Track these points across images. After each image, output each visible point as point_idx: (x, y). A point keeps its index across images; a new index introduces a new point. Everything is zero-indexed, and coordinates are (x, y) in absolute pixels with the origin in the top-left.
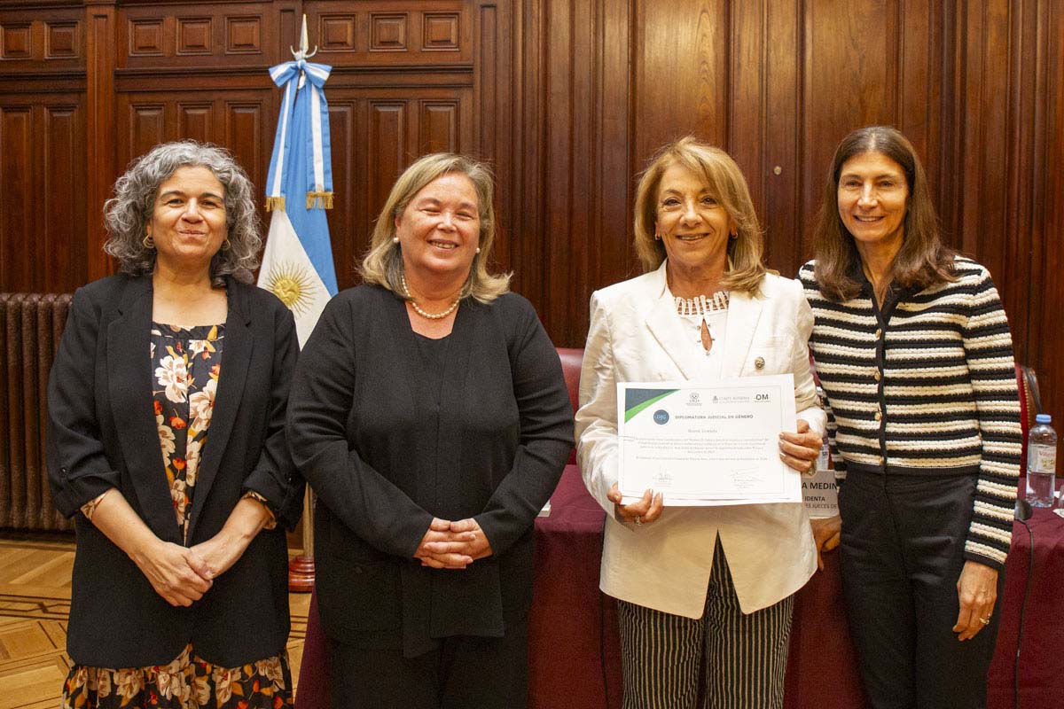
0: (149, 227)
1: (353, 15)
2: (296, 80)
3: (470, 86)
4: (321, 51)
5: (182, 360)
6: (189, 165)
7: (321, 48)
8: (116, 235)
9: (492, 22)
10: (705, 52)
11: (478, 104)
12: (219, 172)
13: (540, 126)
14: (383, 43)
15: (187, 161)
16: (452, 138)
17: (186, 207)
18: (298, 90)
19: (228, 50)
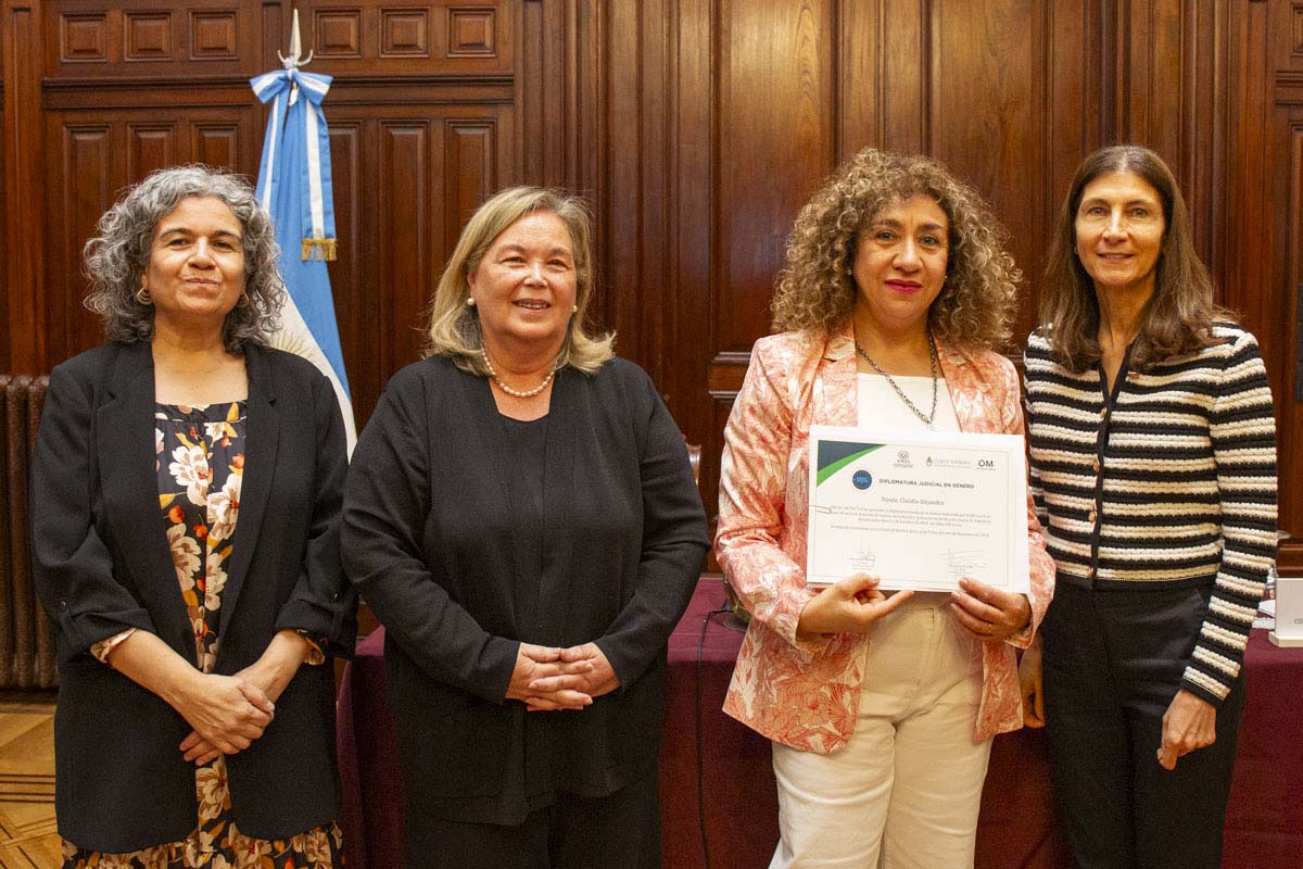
0: (144, 277)
1: (358, 11)
2: (286, 93)
3: (510, 102)
4: (316, 57)
5: (199, 450)
6: (197, 194)
7: (315, 53)
8: (104, 286)
9: (538, 18)
10: (806, 59)
11: (520, 127)
12: (234, 204)
13: (600, 154)
14: (397, 47)
15: (194, 190)
16: (488, 169)
17: (193, 249)
18: (288, 107)
19: (194, 55)
